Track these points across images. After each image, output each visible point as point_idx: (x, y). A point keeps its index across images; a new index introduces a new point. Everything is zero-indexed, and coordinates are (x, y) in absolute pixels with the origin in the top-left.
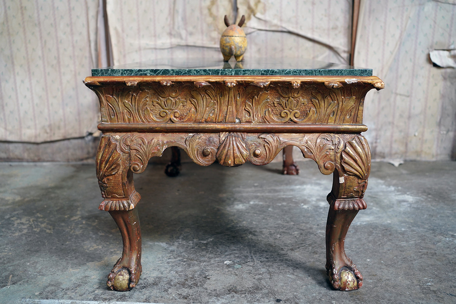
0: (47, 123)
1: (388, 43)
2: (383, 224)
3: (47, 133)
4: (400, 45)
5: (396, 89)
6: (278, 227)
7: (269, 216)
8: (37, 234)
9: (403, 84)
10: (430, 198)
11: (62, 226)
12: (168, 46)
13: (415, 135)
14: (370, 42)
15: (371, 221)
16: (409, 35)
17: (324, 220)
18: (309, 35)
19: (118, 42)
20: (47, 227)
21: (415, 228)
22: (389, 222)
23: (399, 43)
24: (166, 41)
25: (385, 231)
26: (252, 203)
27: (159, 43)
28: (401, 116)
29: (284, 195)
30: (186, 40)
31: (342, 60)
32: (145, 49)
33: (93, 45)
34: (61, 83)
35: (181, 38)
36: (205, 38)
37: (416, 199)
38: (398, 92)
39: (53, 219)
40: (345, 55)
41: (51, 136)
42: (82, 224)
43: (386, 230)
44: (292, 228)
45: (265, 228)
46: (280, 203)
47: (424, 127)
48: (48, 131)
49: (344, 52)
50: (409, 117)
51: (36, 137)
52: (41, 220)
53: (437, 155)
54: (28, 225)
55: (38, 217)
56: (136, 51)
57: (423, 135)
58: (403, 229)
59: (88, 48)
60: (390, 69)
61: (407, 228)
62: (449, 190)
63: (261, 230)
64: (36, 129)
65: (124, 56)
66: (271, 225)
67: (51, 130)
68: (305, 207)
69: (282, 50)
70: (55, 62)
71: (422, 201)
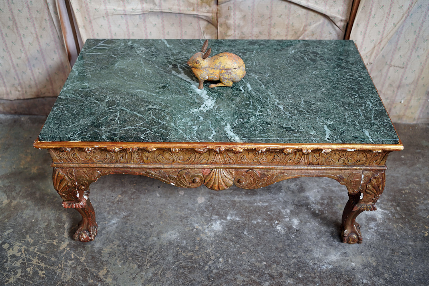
0: (17, 82)
1: (394, 15)
2: (348, 269)
3: (19, 91)
4: (406, 17)
5: (392, 61)
6: (252, 270)
7: (243, 246)
8: (31, 279)
9: (400, 56)
10: (398, 212)
11: (53, 264)
12: (139, 11)
13: (401, 102)
14: (373, 14)
15: (337, 261)
16: (420, 7)
17: (293, 258)
18: (303, 3)
19: (81, 7)
20: (39, 264)
21: (375, 279)
22: (353, 264)
23: (406, 15)
24: (137, 7)
25: (348, 284)
26: (229, 218)
27: (129, 8)
28: (391, 85)
29: (260, 200)
30: (160, 6)
31: (337, 29)
32: (113, 15)
33: (51, 7)
34: (23, 46)
35: (155, 4)
36: (182, 3)
37: (385, 213)
38: (392, 64)
39: (42, 248)
40: (341, 24)
41: (23, 94)
42: (71, 259)
43: (349, 281)
44: (264, 274)
45: (240, 273)
46: (256, 219)
47: (412, 95)
48: (20, 89)
49: (341, 21)
50: (399, 87)
51: (7, 94)
52: (31, 249)
53: (418, 119)
54: (21, 261)
55: (28, 244)
56: (103, 17)
57: (409, 102)
58: (365, 281)
59: (46, 10)
60: (390, 41)
61: (368, 278)
62: (419, 195)
63: (235, 277)
64: (5, 86)
65: (90, 22)
66: (245, 267)
67: (22, 88)
68: (279, 228)
69: (271, 17)
70: (10, 23)
71: (389, 219)
